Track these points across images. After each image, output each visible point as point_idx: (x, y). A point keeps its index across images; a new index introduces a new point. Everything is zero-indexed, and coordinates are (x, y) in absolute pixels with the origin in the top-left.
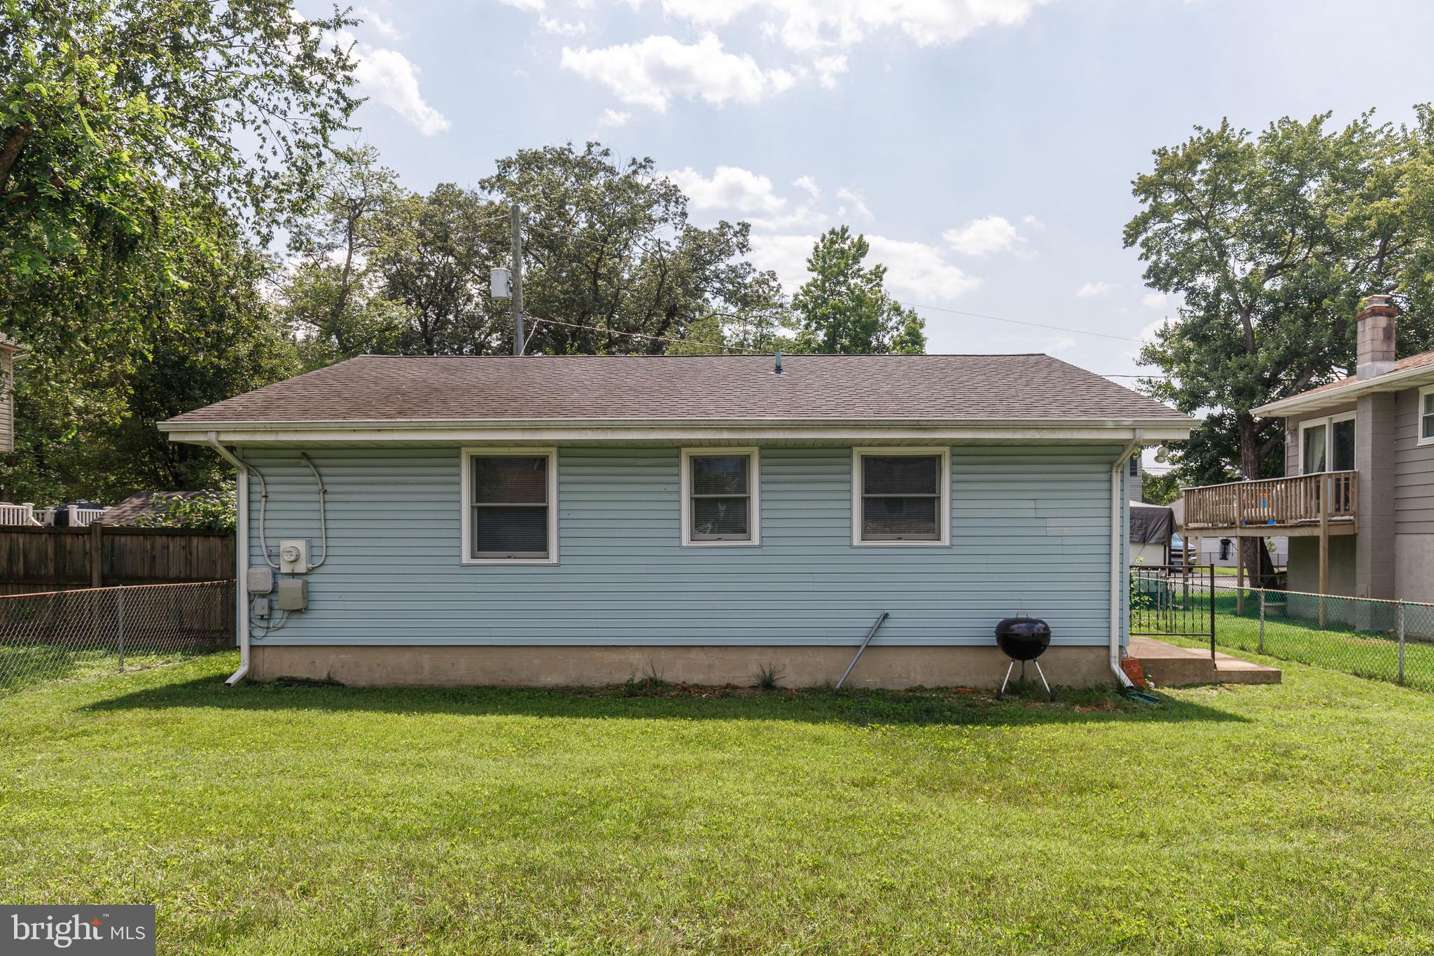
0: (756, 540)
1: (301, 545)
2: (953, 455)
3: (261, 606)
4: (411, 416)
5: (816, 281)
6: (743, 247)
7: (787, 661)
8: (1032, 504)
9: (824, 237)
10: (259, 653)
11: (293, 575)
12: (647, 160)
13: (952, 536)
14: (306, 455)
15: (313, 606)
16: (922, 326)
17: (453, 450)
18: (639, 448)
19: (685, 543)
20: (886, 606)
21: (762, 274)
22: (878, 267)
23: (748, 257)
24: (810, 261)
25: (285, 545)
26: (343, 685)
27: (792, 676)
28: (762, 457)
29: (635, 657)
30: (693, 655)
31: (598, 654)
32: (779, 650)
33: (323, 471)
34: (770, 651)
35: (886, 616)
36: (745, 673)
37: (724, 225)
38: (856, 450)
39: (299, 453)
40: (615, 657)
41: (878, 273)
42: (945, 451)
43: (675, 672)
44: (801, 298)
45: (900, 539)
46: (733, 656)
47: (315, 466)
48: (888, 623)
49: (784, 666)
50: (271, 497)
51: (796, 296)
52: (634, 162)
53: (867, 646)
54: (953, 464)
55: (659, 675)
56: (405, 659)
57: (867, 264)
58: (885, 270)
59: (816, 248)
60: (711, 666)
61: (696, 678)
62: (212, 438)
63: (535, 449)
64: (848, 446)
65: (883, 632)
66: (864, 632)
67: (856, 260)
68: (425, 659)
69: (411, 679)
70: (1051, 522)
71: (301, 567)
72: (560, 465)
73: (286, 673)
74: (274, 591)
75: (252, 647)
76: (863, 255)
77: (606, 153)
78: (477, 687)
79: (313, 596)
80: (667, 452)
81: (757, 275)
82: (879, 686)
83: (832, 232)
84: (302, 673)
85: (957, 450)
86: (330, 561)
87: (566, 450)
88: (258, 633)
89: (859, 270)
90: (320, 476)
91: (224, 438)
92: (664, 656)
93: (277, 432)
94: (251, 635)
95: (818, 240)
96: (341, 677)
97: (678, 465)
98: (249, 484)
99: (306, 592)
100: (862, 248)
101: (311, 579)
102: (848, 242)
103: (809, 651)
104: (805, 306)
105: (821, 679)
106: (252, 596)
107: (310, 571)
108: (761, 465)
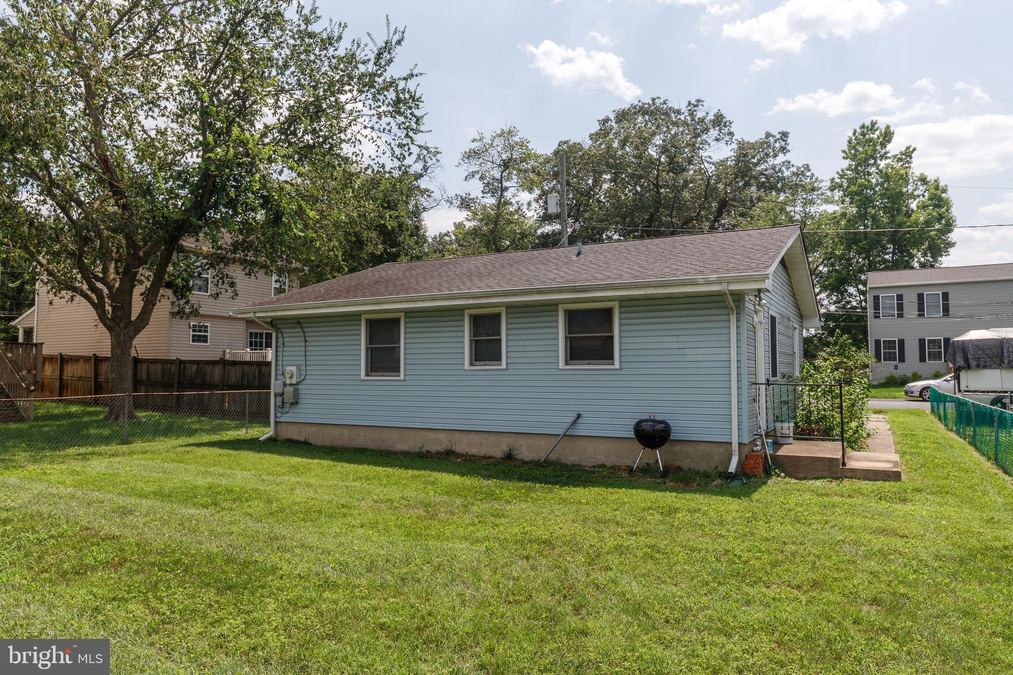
0: (504, 366)
1: (294, 369)
2: (621, 307)
3: (279, 399)
4: (338, 299)
5: (850, 166)
6: (784, 150)
7: (523, 443)
8: (675, 339)
9: (855, 131)
10: (279, 426)
11: (291, 385)
12: (698, 101)
13: (621, 362)
14: (299, 322)
15: (300, 401)
16: (944, 191)
17: (356, 316)
18: (444, 311)
19: (466, 368)
20: (580, 409)
21: (798, 168)
22: (908, 148)
23: (788, 157)
24: (844, 152)
25: (289, 368)
26: (311, 444)
27: (527, 452)
28: (507, 313)
29: (442, 436)
30: (472, 436)
31: (424, 433)
32: (518, 436)
33: (306, 330)
34: (514, 435)
35: (579, 416)
36: (498, 449)
37: (768, 135)
38: (560, 306)
39: (296, 321)
40: (432, 435)
41: (908, 153)
42: (616, 305)
43: (463, 446)
44: (838, 180)
45: (589, 364)
46: (493, 438)
47: (302, 328)
48: (580, 421)
49: (522, 446)
50: (286, 344)
51: (832, 180)
52: (690, 103)
53: (565, 435)
54: (621, 313)
55: (454, 448)
56: (338, 431)
57: (895, 147)
58: (914, 150)
59: (850, 142)
60: (481, 444)
61: (474, 451)
62: (251, 315)
63: (394, 314)
64: (555, 304)
65: (579, 426)
66: (566, 426)
67: (883, 145)
68: (346, 431)
69: (339, 443)
70: (688, 352)
71: (294, 381)
72: (406, 323)
73: (289, 436)
74: (283, 394)
75: (276, 423)
76: (889, 141)
77: (665, 103)
78: (359, 449)
79: (301, 396)
80: (455, 313)
81: (795, 169)
82: (577, 463)
83: (863, 127)
84: (296, 437)
85: (623, 303)
86: (307, 377)
87: (408, 313)
88: (279, 415)
89: (886, 153)
90: (304, 333)
91: (258, 315)
92: (457, 436)
93: (276, 311)
94: (276, 416)
95: (851, 135)
96: (312, 441)
97: (463, 320)
98: (277, 338)
99: (296, 393)
100: (888, 136)
101: (299, 387)
102: (877, 133)
103: (536, 437)
104: (841, 186)
105: (542, 456)
106: (276, 395)
107: (298, 383)
108: (507, 319)
